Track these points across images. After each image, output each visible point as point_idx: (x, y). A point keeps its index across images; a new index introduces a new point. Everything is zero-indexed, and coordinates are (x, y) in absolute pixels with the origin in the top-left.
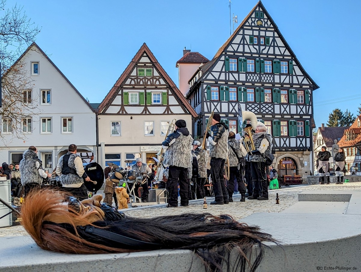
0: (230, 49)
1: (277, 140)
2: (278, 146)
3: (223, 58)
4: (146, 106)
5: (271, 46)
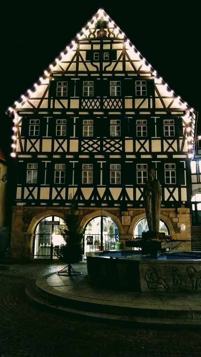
0: (57, 68)
1: (130, 191)
5: (119, 61)
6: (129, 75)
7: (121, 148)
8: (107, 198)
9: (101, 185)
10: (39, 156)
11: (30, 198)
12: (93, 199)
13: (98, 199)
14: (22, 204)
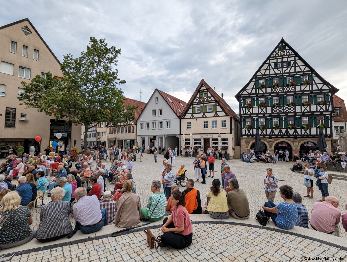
0: (259, 73)
1: (299, 130)
2: (300, 134)
3: (254, 80)
4: (204, 113)
5: (292, 67)
6: (298, 73)
7: (294, 110)
8: (287, 134)
9: (284, 127)
10: (252, 115)
11: (249, 134)
12: (279, 134)
13: (282, 134)
14: (245, 137)
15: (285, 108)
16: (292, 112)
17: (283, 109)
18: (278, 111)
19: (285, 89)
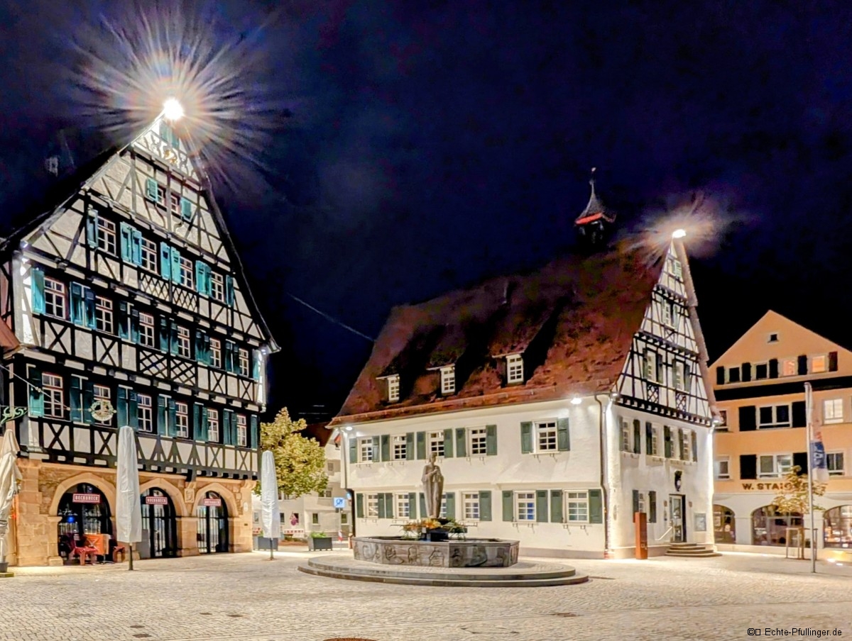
0: (100, 186)
1: (201, 450)
2: (204, 464)
3: (80, 205)
7: (193, 380)
9: (167, 436)
15: (172, 365)
16: (188, 383)
17: (169, 369)
18: (154, 370)
19: (176, 296)
